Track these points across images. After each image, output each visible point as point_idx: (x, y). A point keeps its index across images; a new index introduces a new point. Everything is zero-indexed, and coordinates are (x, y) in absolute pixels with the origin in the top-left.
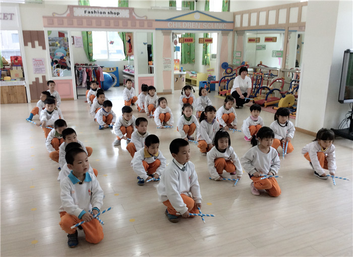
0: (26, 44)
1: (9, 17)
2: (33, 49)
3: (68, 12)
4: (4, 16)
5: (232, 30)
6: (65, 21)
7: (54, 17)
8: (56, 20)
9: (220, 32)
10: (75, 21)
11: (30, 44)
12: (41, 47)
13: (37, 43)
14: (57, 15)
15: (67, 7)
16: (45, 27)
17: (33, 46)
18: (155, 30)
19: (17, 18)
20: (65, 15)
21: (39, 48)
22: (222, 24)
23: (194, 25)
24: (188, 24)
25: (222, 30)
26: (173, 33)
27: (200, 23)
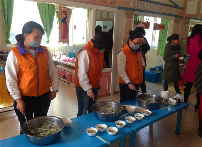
5: (182, 17)
9: (174, 18)
18: (117, 9)
22: (176, 9)
23: (155, 7)
24: (150, 5)
25: (175, 17)
26: (135, 14)
27: (159, 5)
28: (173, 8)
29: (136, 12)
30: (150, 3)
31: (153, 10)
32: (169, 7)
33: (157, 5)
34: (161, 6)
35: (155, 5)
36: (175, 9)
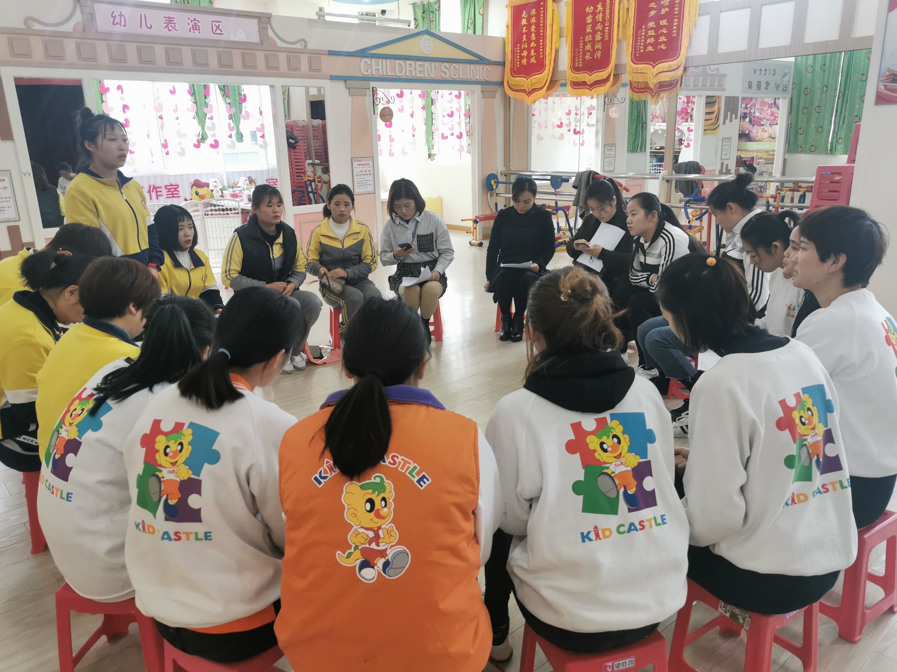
3: (78, 18)
5: (503, 84)
6: (71, 46)
7: (30, 31)
8: (36, 42)
9: (478, 88)
10: (102, 47)
15: (71, 3)
16: (2, 63)
18: (329, 81)
20: (68, 28)
22: (481, 67)
23: (422, 69)
24: (407, 65)
25: (481, 85)
26: (373, 88)
27: (433, 64)
28: (472, 66)
29: (372, 84)
30: (408, 62)
31: (418, 75)
32: (461, 65)
33: (427, 64)
34: (437, 64)
35: (422, 63)
36: (478, 66)
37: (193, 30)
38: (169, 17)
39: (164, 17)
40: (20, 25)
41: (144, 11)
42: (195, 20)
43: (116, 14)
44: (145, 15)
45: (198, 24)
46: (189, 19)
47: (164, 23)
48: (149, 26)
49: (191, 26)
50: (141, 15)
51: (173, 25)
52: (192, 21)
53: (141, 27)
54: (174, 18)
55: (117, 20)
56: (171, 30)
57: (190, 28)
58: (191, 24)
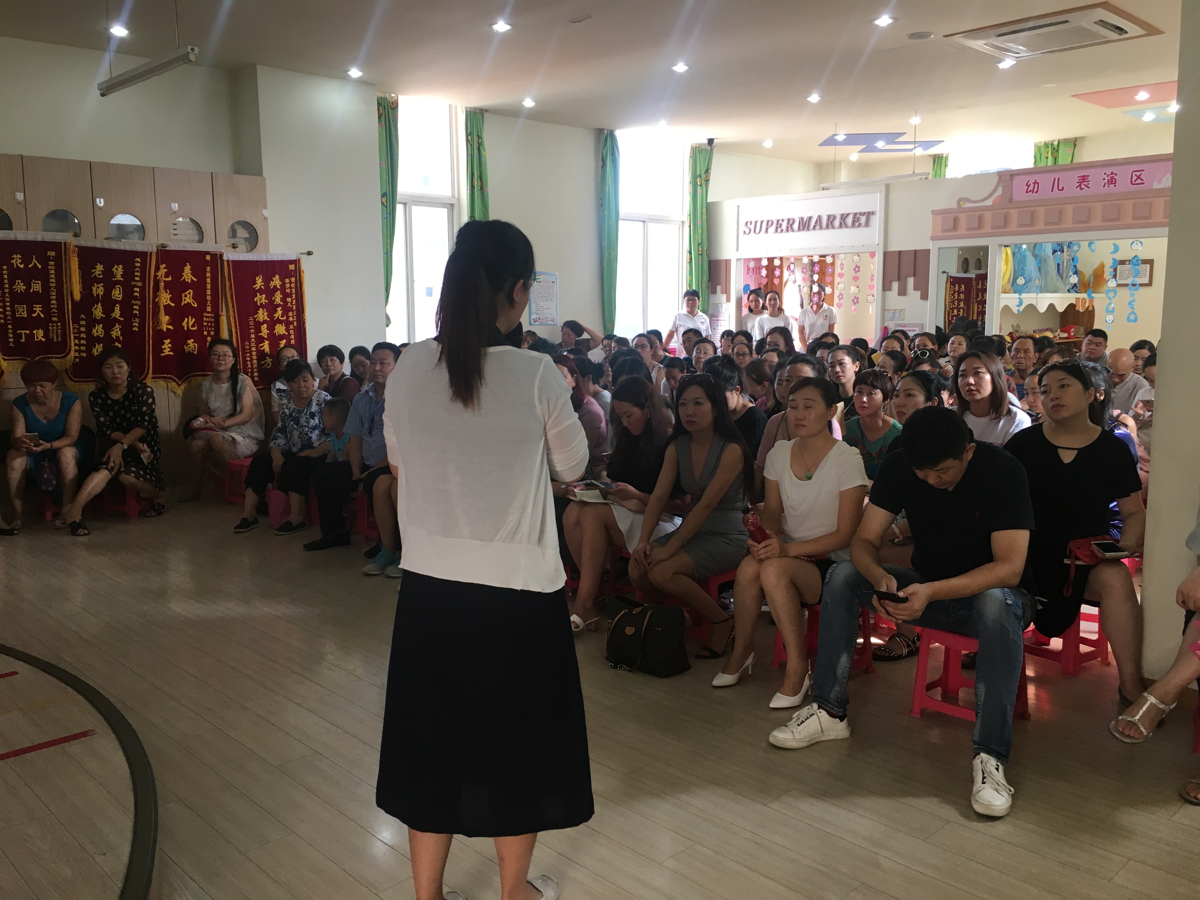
0: (886, 287)
1: (863, 219)
2: (902, 298)
3: (999, 192)
4: (854, 222)
6: (988, 216)
7: (960, 210)
8: (963, 218)
10: (1014, 213)
11: (895, 285)
12: (918, 293)
13: (911, 281)
14: (968, 205)
15: (996, 179)
16: (933, 238)
17: (903, 292)
19: (877, 221)
20: (989, 202)
21: (914, 295)
37: (1108, 184)
38: (1084, 176)
39: (1078, 177)
40: (954, 205)
41: (1056, 176)
42: (1112, 173)
43: (1031, 182)
44: (1059, 179)
45: (1115, 177)
46: (1105, 174)
47: (1078, 182)
48: (1060, 188)
49: (1106, 181)
50: (1055, 179)
51: (1086, 183)
52: (1108, 176)
53: (1052, 191)
54: (1089, 176)
55: (1031, 188)
56: (1083, 189)
57: (1105, 184)
58: (1107, 179)
